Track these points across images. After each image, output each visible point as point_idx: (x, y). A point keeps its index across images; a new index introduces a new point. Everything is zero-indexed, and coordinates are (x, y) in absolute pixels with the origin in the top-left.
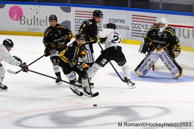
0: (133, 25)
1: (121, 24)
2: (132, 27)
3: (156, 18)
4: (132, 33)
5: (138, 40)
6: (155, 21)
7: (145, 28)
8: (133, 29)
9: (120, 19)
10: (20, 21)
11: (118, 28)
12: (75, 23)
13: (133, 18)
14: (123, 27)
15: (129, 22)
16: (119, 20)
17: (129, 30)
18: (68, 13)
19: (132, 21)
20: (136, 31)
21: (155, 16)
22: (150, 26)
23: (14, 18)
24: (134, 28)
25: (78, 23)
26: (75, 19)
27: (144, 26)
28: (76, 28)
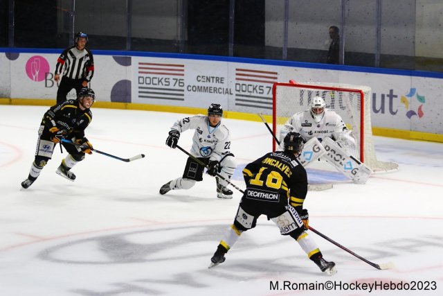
0: (238, 86)
1: (218, 85)
2: (236, 90)
3: (276, 73)
4: (237, 100)
5: (247, 112)
6: (276, 78)
7: (259, 91)
8: (238, 93)
9: (215, 76)
10: (44, 81)
11: (212, 91)
12: (139, 83)
13: (237, 74)
14: (220, 91)
15: (230, 82)
16: (213, 78)
17: (231, 94)
18: (128, 67)
19: (237, 79)
20: (243, 96)
21: (275, 71)
22: (267, 87)
23: (34, 77)
24: (239, 91)
25: (143, 83)
26: (139, 77)
27: (257, 88)
28: (140, 92)
